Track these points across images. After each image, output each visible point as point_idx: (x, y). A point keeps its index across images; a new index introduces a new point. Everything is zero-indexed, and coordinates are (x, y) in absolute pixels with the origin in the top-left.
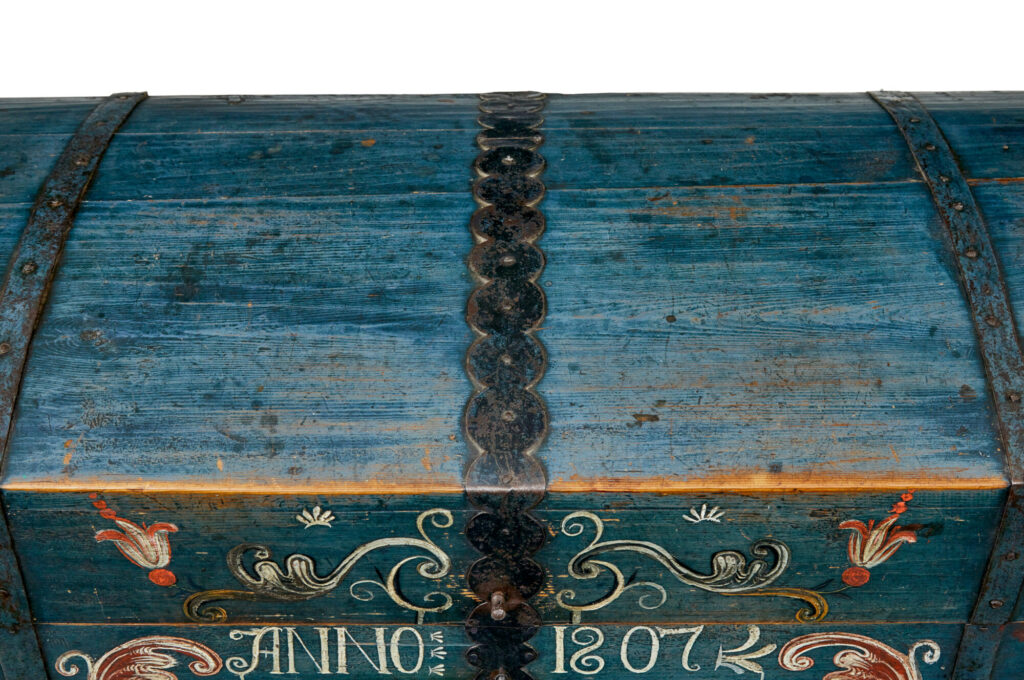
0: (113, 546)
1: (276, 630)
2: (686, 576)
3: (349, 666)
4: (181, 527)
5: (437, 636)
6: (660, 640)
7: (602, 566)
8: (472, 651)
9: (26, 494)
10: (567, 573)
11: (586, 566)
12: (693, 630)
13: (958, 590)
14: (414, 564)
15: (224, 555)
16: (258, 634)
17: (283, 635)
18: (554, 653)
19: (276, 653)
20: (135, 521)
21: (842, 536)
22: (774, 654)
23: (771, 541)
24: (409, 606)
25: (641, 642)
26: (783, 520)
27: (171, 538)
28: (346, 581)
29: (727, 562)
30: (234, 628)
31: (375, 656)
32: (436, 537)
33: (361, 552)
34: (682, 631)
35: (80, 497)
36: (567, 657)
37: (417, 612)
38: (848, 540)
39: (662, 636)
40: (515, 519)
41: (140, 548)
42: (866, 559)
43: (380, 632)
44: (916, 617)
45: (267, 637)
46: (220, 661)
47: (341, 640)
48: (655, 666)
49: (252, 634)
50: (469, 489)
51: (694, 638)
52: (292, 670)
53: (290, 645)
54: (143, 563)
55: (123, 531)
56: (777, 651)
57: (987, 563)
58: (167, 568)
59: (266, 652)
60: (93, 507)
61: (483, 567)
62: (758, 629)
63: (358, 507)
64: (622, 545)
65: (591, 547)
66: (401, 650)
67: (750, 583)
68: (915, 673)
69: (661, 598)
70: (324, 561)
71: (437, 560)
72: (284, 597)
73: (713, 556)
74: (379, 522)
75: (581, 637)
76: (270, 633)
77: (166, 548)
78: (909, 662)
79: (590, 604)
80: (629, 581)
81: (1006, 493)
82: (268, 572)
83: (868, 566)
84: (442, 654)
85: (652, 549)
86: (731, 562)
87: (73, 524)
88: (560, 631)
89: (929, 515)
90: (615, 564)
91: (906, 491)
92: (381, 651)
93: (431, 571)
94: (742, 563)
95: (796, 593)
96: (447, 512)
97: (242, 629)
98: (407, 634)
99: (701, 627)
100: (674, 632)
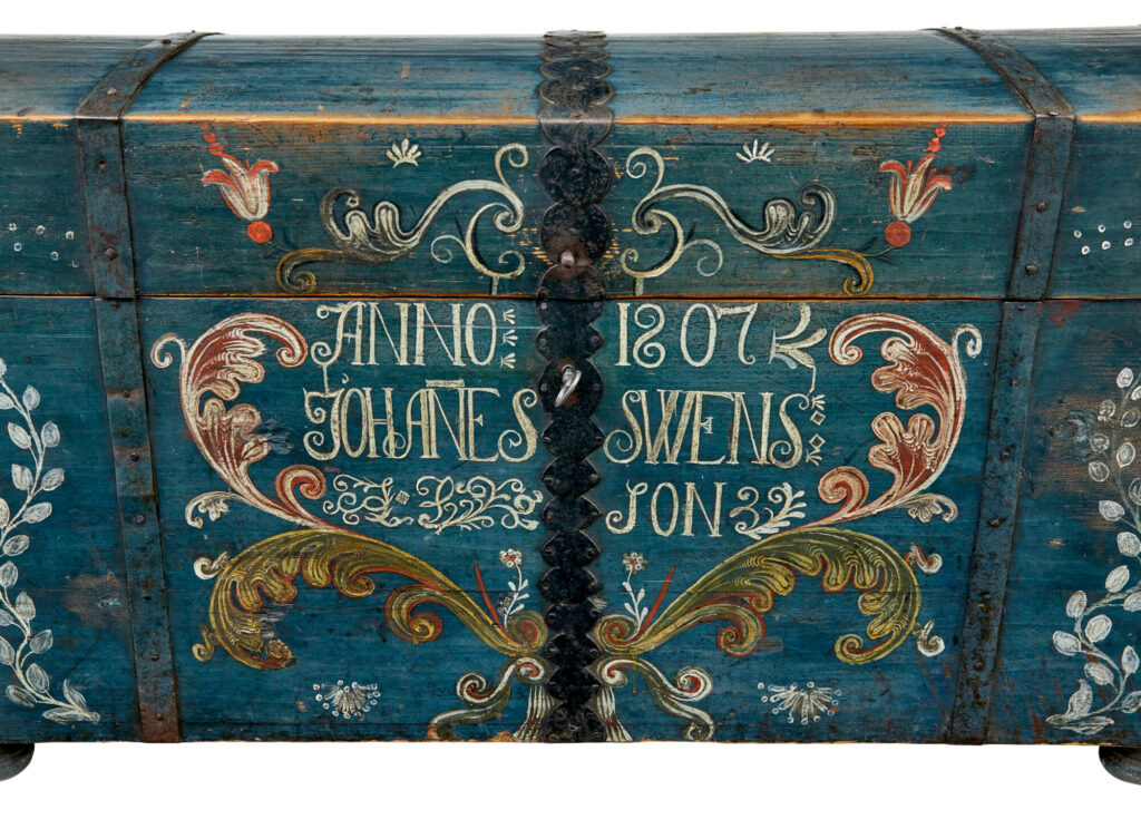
0: (217, 190)
1: (360, 304)
2: (741, 232)
3: (426, 355)
4: (281, 165)
5: (509, 315)
6: (718, 322)
7: (664, 218)
8: (542, 335)
9: (144, 125)
10: (631, 226)
11: (648, 217)
12: (748, 309)
13: (994, 253)
14: (491, 213)
15: (318, 200)
16: (343, 309)
17: (366, 312)
18: (617, 339)
19: (358, 336)
20: (240, 159)
21: (883, 181)
22: (824, 343)
23: (818, 187)
24: (485, 270)
25: (700, 321)
26: (828, 159)
27: (273, 182)
28: (427, 237)
29: (777, 212)
30: (321, 303)
31: (450, 341)
32: (511, 177)
33: (443, 198)
34: (738, 310)
35: (192, 128)
36: (631, 344)
37: (491, 279)
38: (888, 187)
39: (719, 317)
40: (585, 156)
41: (242, 195)
42: (906, 210)
43: (456, 308)
44: (958, 289)
45: (352, 315)
46: (306, 346)
47: (420, 319)
48: (713, 357)
49: (337, 311)
50: (543, 121)
51: (749, 318)
52: (372, 361)
53: (372, 326)
54: (244, 213)
55: (228, 171)
56: (827, 337)
57: (1020, 217)
58: (266, 219)
59: (349, 335)
60: (204, 141)
61: (553, 217)
62: (808, 308)
63: (443, 140)
64: (681, 190)
65: (654, 192)
66: (475, 332)
67: (800, 241)
68: (959, 369)
69: (717, 261)
70: (408, 207)
71: (512, 207)
72: (370, 258)
73: (765, 205)
74: (462, 160)
75: (644, 317)
76: (354, 310)
77: (266, 194)
78: (951, 352)
79: (652, 269)
80: (689, 237)
81: (1032, 126)
82: (357, 224)
83: (909, 220)
84: (511, 339)
85: (709, 196)
86: (782, 212)
87: (184, 162)
88: (623, 307)
89: (961, 154)
90: (675, 214)
91: (940, 125)
92: (457, 334)
93: (506, 222)
94: (792, 215)
95: (842, 255)
96: (522, 148)
97: (328, 304)
98: (481, 312)
99: (756, 305)
100: (730, 311)
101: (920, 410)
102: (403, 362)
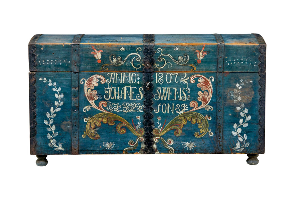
0: (93, 55)
1: (114, 73)
2: (175, 61)
3: (125, 81)
4: (103, 51)
5: (138, 75)
6: (172, 76)
7: (163, 59)
8: (144, 78)
9: (83, 45)
10: (157, 60)
11: (160, 59)
12: (176, 74)
13: (214, 64)
14: (136, 58)
15: (109, 56)
16: (112, 74)
17: (115, 74)
18: (156, 79)
19: (114, 78)
20: (97, 50)
21: (196, 53)
22: (189, 79)
23: (186, 54)
24: (135, 67)
25: (169, 76)
26: (187, 50)
27: (102, 53)
28: (126, 62)
29: (180, 58)
30: (108, 73)
31: (129, 79)
32: (139, 52)
33: (128, 56)
34: (175, 74)
35: (90, 45)
36: (158, 80)
37: (136, 69)
38: (197, 54)
40: (150, 49)
41: (97, 56)
42: (200, 57)
43: (130, 74)
44: (209, 70)
45: (113, 75)
46: (105, 80)
47: (124, 75)
48: (171, 82)
50: (144, 44)
51: (177, 75)
52: (116, 83)
53: (116, 77)
54: (97, 58)
55: (95, 52)
56: (189, 78)
57: (218, 59)
58: (100, 59)
59: (112, 78)
60: (92, 47)
61: (145, 59)
62: (186, 74)
63: (128, 47)
64: (165, 55)
65: (161, 55)
66: (133, 78)
67: (184, 63)
68: (211, 84)
69: (171, 66)
70: (123, 57)
71: (139, 57)
72: (117, 65)
73: (178, 57)
74: (131, 50)
75: (160, 75)
76: (113, 74)
77: (101, 55)
78: (209, 81)
79: (161, 67)
80: (167, 62)
81: (218, 45)
82: (115, 60)
83: (201, 59)
84: (139, 79)
85: (169, 55)
86: (181, 58)
87: (88, 50)
88: (157, 73)
89: (208, 49)
90: (165, 58)
91: (204, 45)
92: (130, 78)
93: (138, 60)
94: (182, 59)
95: (191, 65)
96: (141, 48)
97: (109, 73)
98: (134, 74)
99: (178, 73)
100: (174, 74)
101: (205, 91)
102: (121, 83)
